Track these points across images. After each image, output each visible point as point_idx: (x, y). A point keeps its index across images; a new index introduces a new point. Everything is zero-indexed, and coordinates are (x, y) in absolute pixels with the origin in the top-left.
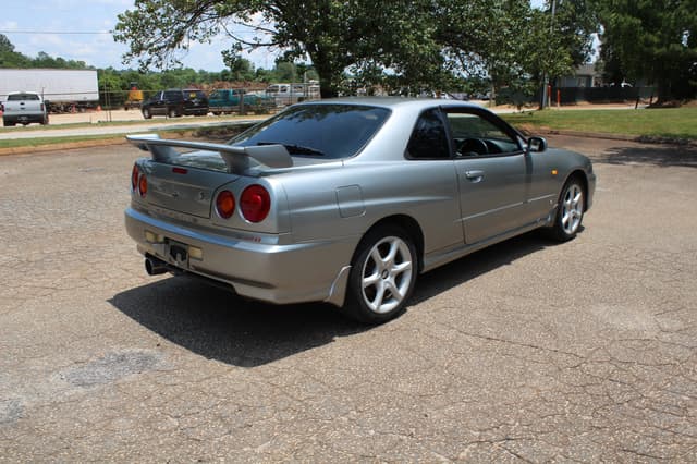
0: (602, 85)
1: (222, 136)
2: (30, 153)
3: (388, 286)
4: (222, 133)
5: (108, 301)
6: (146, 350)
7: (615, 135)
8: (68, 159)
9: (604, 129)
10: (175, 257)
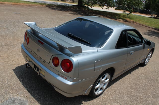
0: (143, 9)
1: (53, 8)
2: (1, 3)
3: (102, 87)
4: (53, 7)
5: (13, 70)
6: (22, 98)
7: (149, 26)
8: (11, 8)
9: (146, 24)
10: (35, 69)
